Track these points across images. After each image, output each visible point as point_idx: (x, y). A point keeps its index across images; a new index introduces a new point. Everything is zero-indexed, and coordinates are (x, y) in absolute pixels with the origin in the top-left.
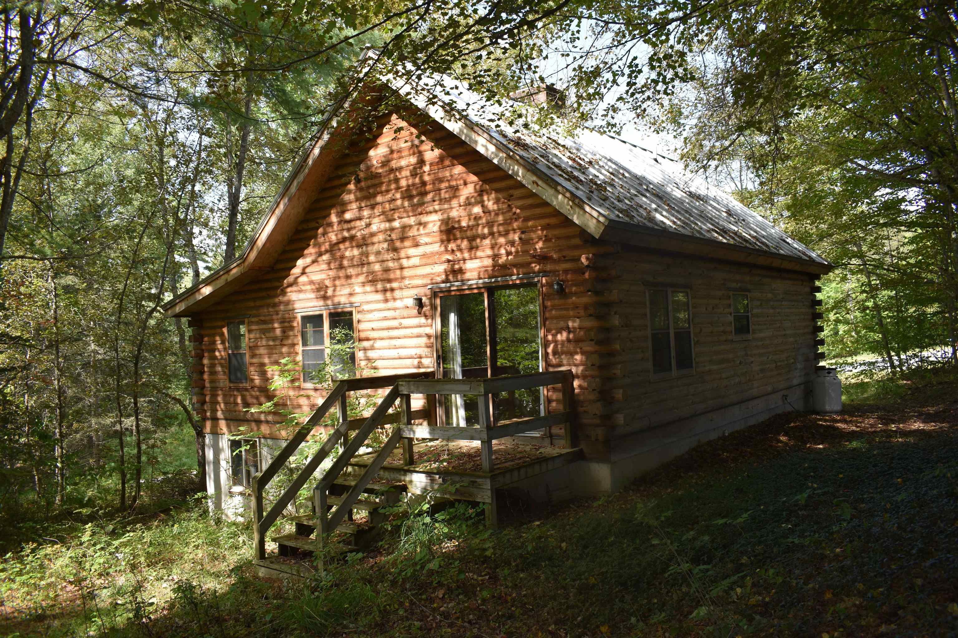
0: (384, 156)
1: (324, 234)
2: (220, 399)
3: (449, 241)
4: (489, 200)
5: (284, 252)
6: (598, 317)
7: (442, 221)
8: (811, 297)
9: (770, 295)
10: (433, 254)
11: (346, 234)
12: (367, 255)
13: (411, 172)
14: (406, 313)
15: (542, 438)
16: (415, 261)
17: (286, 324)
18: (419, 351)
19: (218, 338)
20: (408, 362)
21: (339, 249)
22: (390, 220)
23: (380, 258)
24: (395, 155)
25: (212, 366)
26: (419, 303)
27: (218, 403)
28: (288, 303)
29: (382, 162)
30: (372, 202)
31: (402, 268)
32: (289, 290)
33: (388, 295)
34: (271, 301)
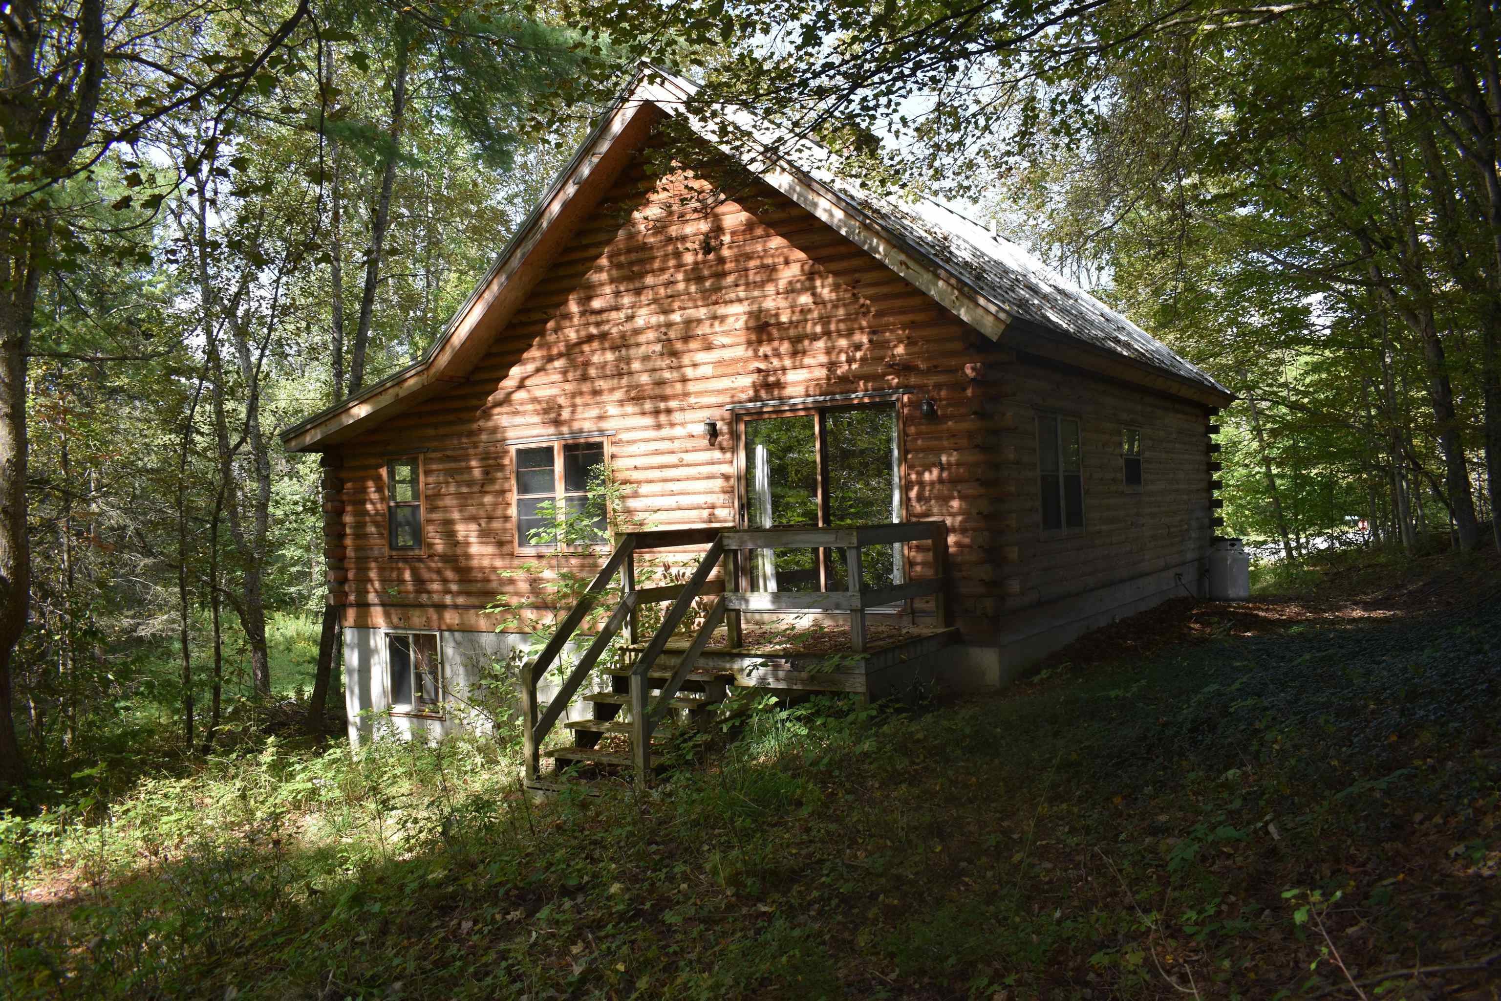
0: (658, 220)
1: (559, 328)
2: (373, 574)
3: (760, 342)
4: (823, 286)
5: (488, 355)
7: (750, 314)
8: (1207, 440)
9: (1162, 434)
10: (734, 361)
11: (593, 330)
12: (628, 361)
13: (701, 243)
14: (690, 444)
15: (900, 615)
16: (701, 371)
17: (491, 462)
18: (711, 499)
19: (371, 484)
20: (694, 514)
21: (582, 352)
22: (666, 312)
23: (650, 365)
24: (675, 220)
25: (359, 526)
26: (713, 432)
27: (371, 581)
28: (495, 430)
29: (654, 228)
30: (638, 285)
31: (684, 380)
32: (498, 410)
33: (663, 418)
34: (466, 427)
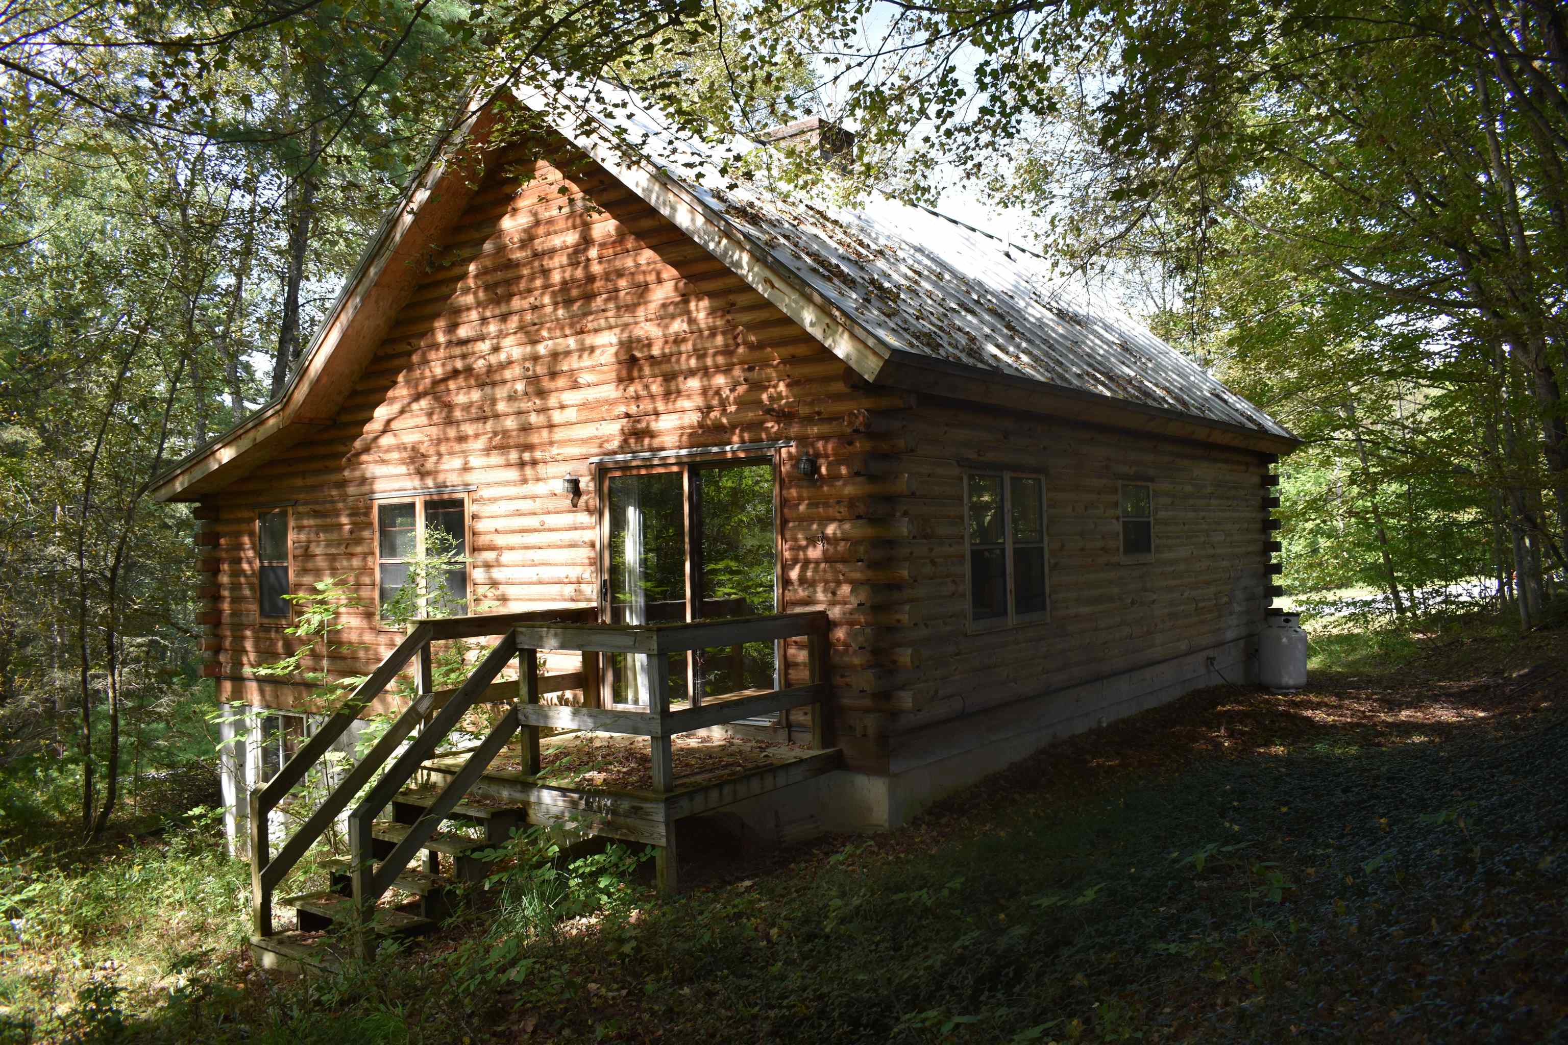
0: (525, 231)
1: (425, 362)
2: (249, 645)
3: (631, 380)
4: (698, 310)
5: (354, 393)
6: (872, 521)
7: (621, 343)
8: (1262, 492)
9: (1189, 488)
10: (601, 403)
11: (459, 364)
12: (494, 401)
13: (569, 256)
14: (551, 504)
15: (775, 729)
16: (572, 414)
17: (360, 518)
18: (574, 573)
19: (246, 540)
20: (554, 589)
21: (449, 390)
22: (534, 342)
23: (516, 406)
24: (541, 230)
25: (235, 587)
26: (575, 488)
27: (246, 652)
28: (363, 480)
29: (521, 241)
30: (504, 308)
31: (551, 426)
32: (364, 458)
33: (528, 471)
34: (334, 477)
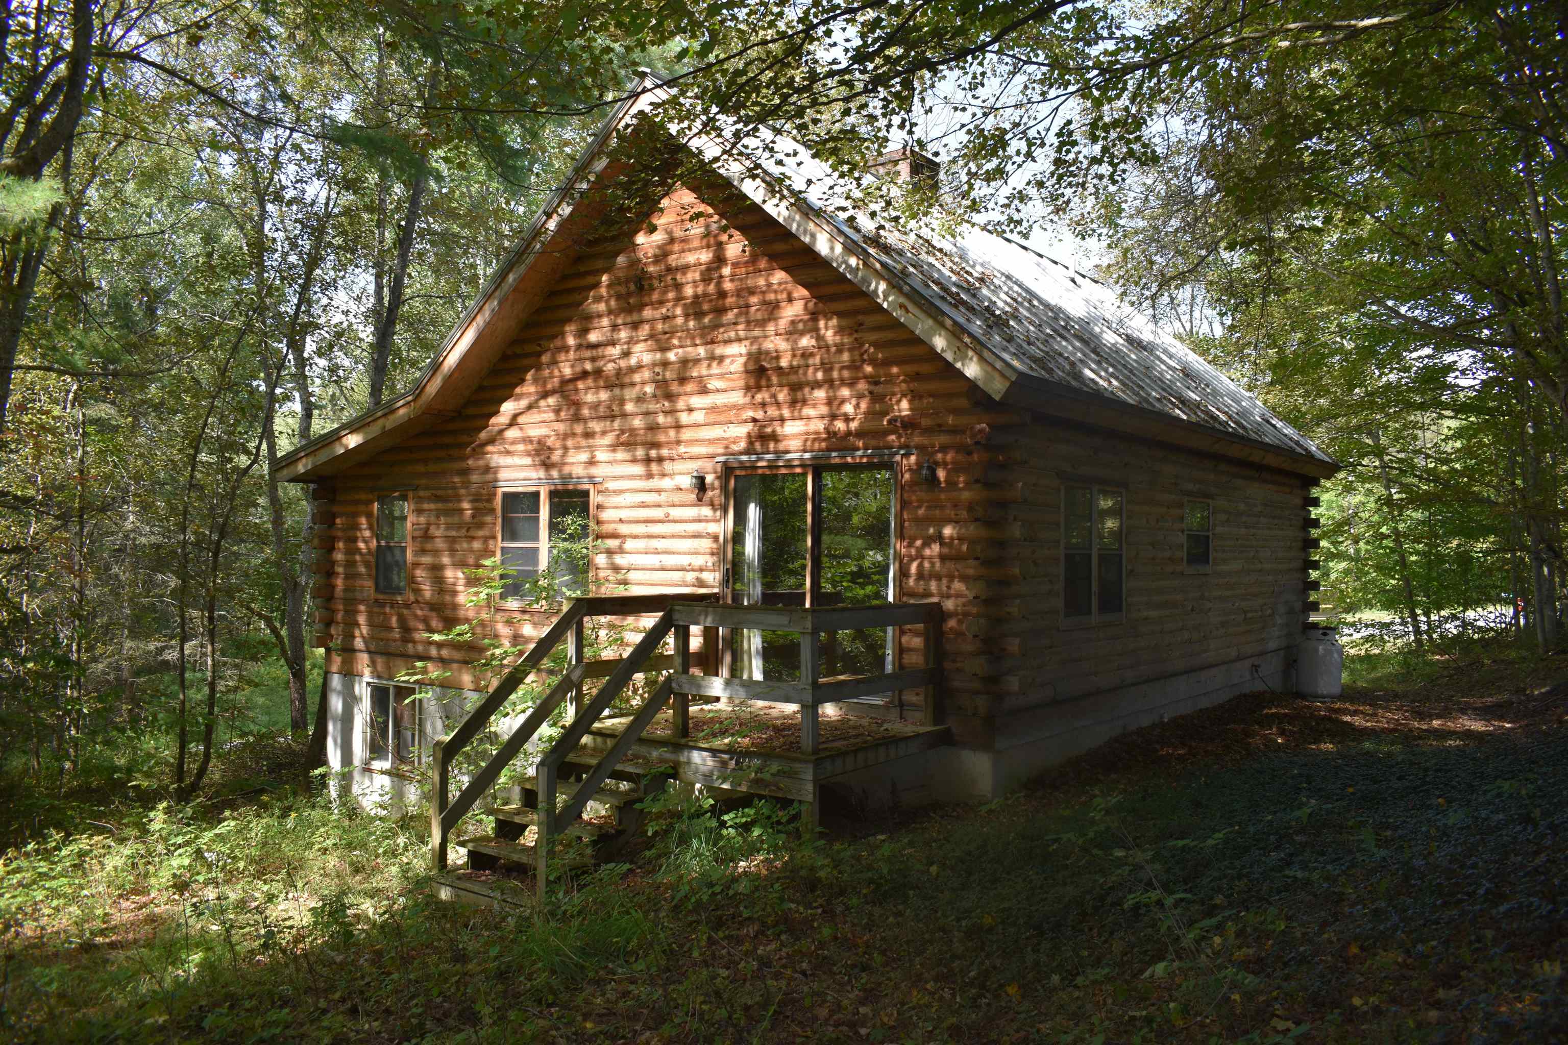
0: (659, 247)
1: (554, 362)
2: (362, 619)
3: (759, 388)
4: (827, 328)
5: (481, 388)
6: (989, 523)
7: (749, 355)
8: (1303, 513)
9: (1242, 507)
10: (729, 407)
11: (588, 366)
12: (622, 402)
13: (702, 274)
14: (677, 498)
15: (887, 707)
16: (699, 417)
17: (481, 505)
18: (699, 561)
19: (363, 520)
20: (677, 576)
21: (577, 390)
22: (664, 349)
23: (644, 407)
24: (676, 247)
25: (350, 564)
26: (701, 485)
27: (358, 625)
28: (487, 469)
29: (655, 256)
30: (635, 317)
31: (678, 427)
32: (490, 448)
33: (654, 467)
34: (457, 465)
